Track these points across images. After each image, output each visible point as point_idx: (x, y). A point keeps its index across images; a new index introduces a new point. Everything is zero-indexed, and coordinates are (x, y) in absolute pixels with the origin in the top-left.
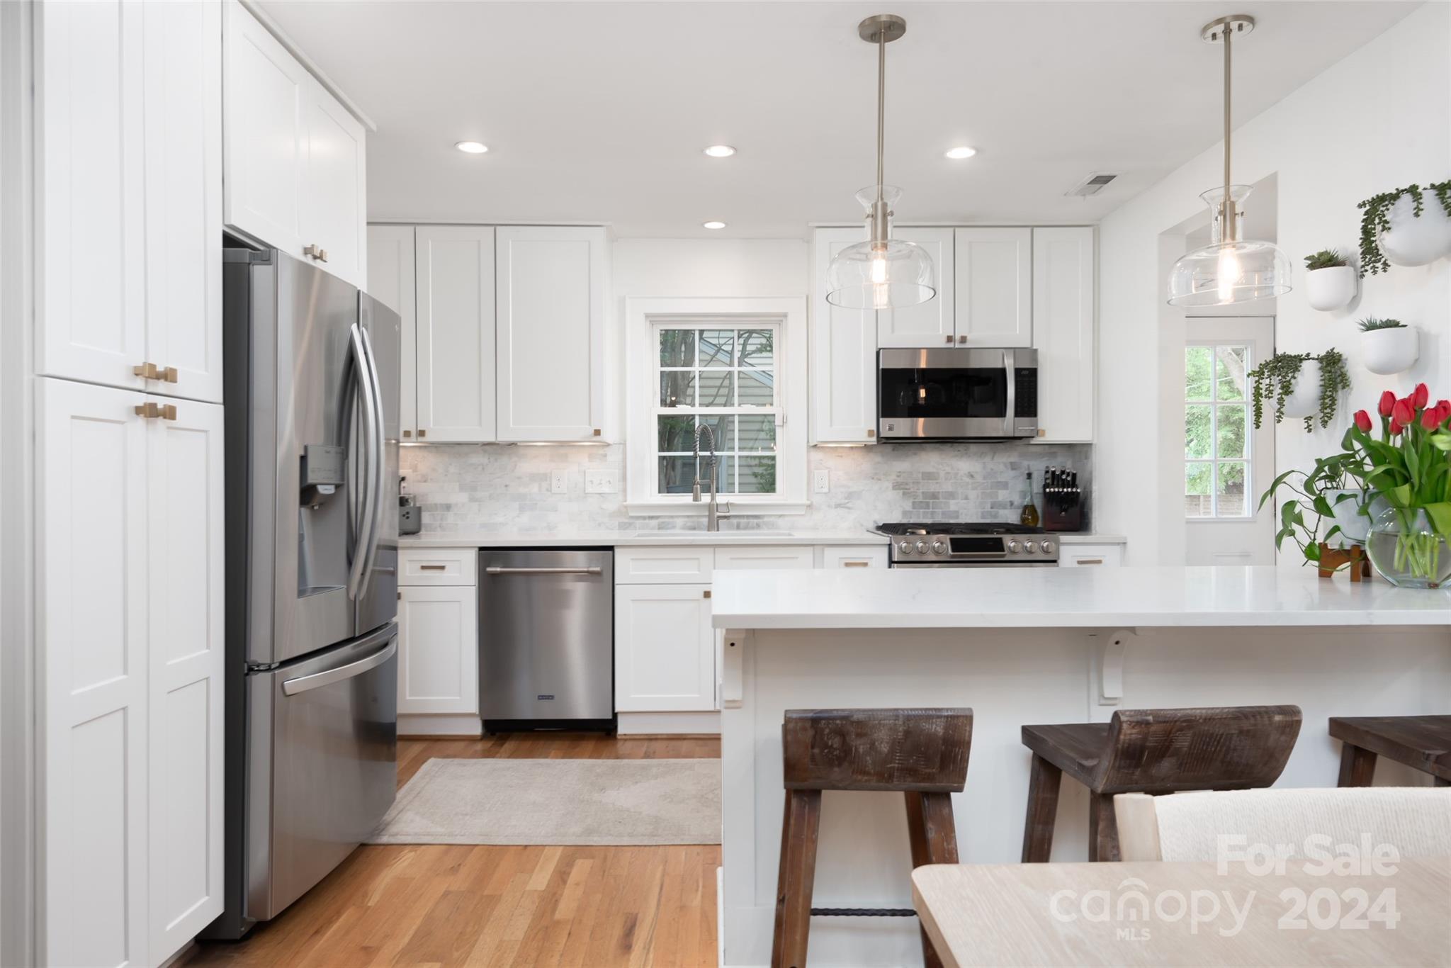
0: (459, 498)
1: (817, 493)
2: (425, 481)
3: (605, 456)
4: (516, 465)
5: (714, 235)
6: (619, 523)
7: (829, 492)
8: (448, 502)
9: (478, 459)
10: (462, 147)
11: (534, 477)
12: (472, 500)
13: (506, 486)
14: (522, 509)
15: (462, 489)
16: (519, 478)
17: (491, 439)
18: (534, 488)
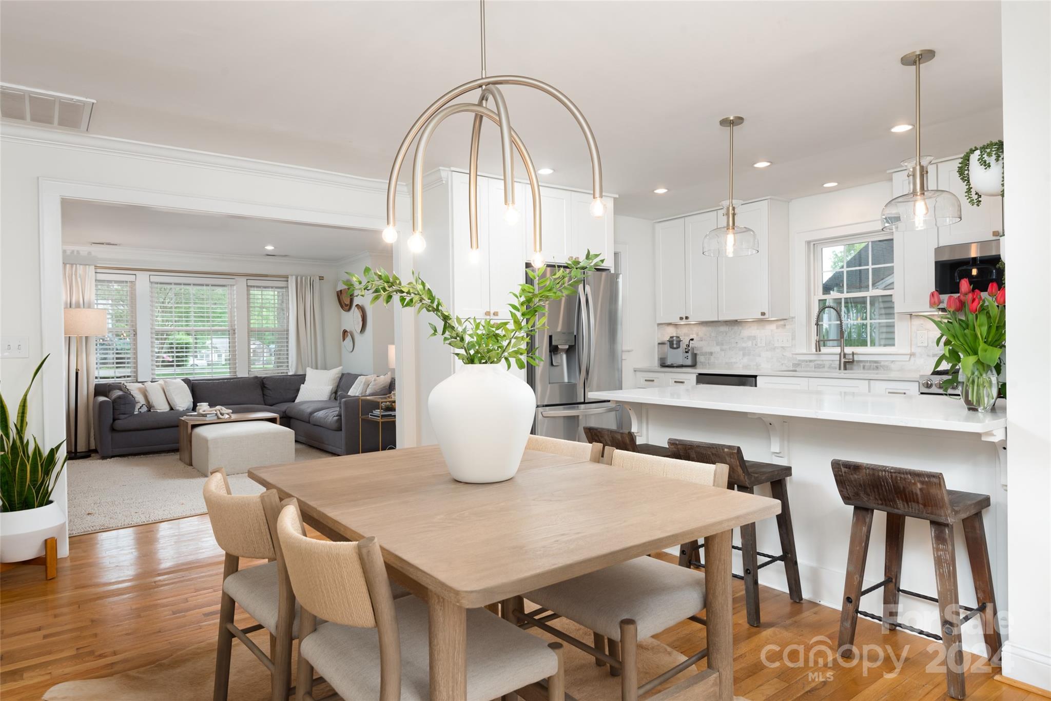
0: (716, 349)
1: (918, 347)
2: (702, 341)
3: (785, 325)
4: (741, 332)
5: (831, 190)
6: (793, 364)
7: (928, 346)
8: (711, 351)
9: (723, 329)
10: (656, 191)
11: (749, 338)
12: (722, 350)
13: (737, 343)
14: (744, 355)
15: (717, 344)
16: (743, 338)
17: (716, 319)
18: (749, 344)
